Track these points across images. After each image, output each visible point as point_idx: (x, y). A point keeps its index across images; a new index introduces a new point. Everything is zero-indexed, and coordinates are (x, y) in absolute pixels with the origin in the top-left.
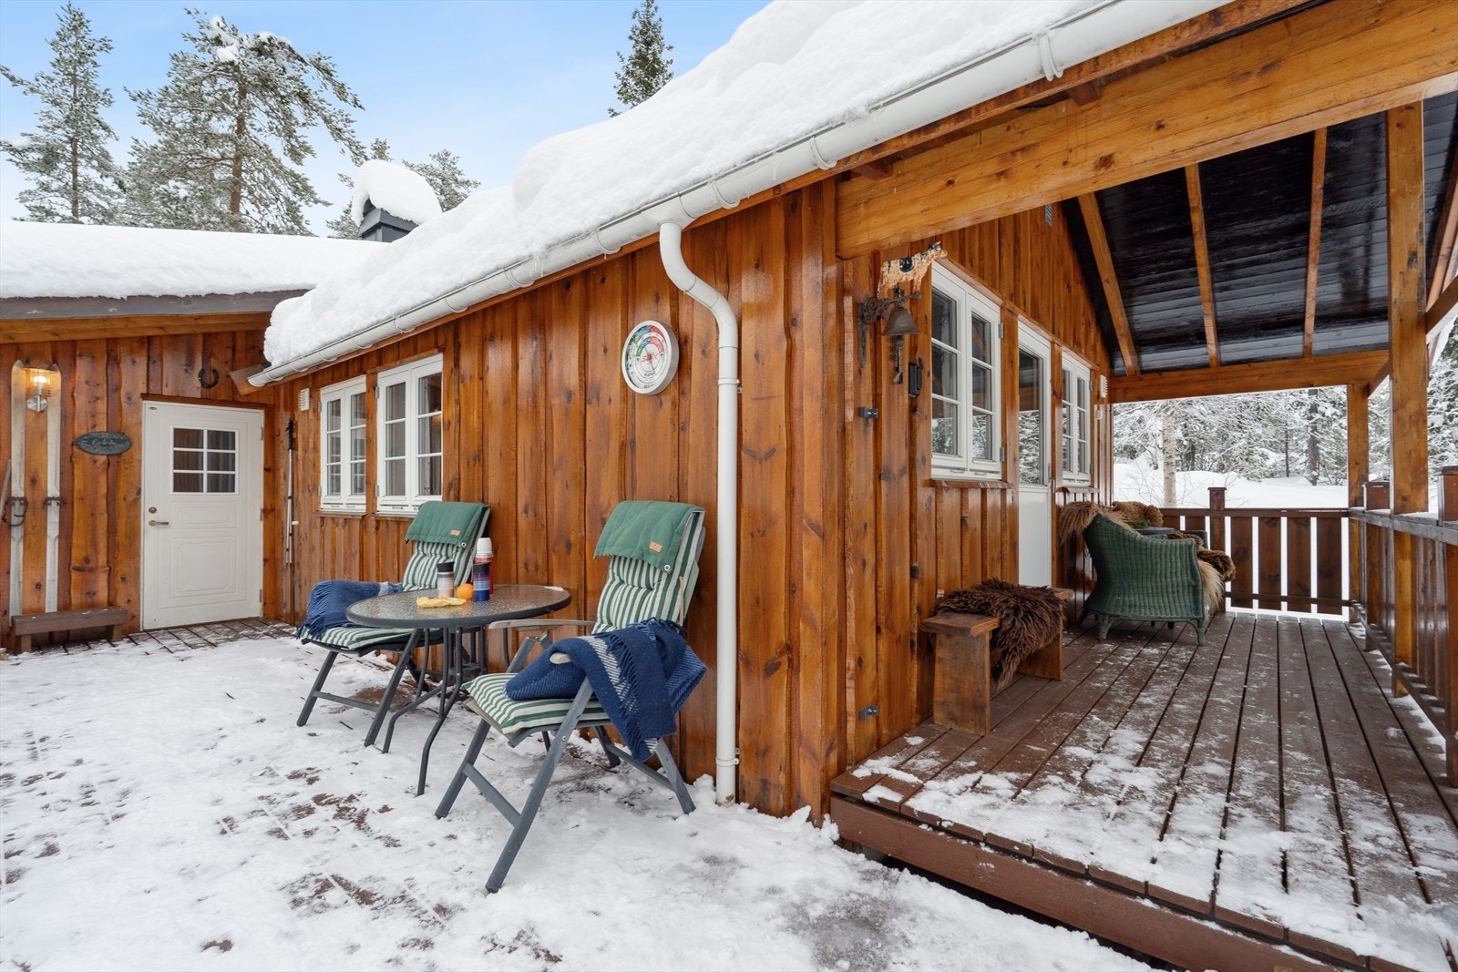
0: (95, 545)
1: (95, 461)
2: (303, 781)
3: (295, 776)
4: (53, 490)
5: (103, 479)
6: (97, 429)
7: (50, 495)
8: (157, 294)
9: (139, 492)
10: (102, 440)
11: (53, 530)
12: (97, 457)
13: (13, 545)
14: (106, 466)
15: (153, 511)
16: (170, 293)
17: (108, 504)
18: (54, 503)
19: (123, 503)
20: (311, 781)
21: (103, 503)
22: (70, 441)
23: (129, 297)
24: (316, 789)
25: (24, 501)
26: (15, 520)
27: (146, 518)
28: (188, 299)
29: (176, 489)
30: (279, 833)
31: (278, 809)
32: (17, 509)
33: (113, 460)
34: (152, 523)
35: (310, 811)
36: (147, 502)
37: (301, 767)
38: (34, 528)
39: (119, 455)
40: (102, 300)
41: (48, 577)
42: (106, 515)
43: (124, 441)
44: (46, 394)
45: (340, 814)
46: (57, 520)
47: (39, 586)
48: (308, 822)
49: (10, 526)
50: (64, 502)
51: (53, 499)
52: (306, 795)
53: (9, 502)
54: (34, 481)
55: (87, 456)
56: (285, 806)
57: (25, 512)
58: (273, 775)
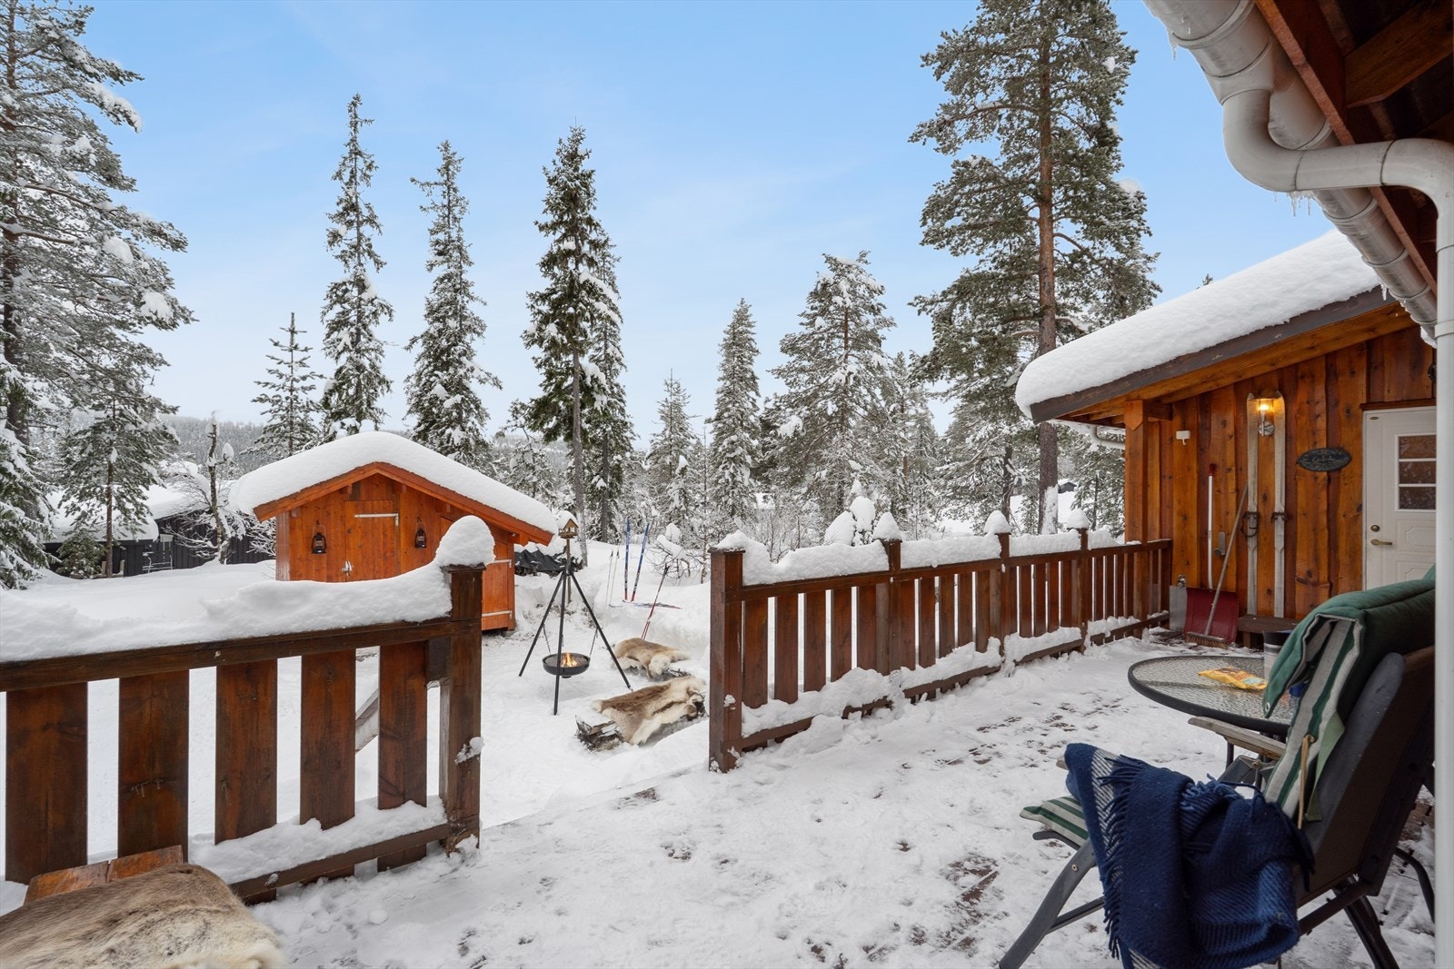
0: (1316, 559)
1: (1316, 478)
4: (1279, 506)
5: (1324, 494)
6: (1318, 446)
7: (1276, 510)
8: (1318, 306)
9: (1360, 508)
10: (1320, 457)
11: (1279, 543)
12: (1318, 474)
13: (1250, 553)
14: (1326, 482)
15: (1377, 529)
16: (1331, 300)
17: (1328, 520)
18: (1280, 518)
19: (1342, 519)
21: (1324, 519)
22: (1294, 459)
23: (1291, 319)
25: (1258, 516)
26: (1250, 532)
27: (1369, 537)
28: (1353, 300)
29: (1402, 507)
32: (1252, 523)
33: (1334, 475)
34: (1375, 542)
36: (1369, 520)
38: (1265, 539)
39: (1339, 470)
40: (1270, 329)
41: (1276, 585)
42: (1326, 531)
43: (1342, 457)
44: (1270, 418)
46: (1283, 534)
47: (1270, 592)
49: (1246, 537)
50: (1289, 516)
51: (1279, 514)
53: (1245, 515)
54: (1265, 497)
55: (1309, 473)
57: (1258, 525)
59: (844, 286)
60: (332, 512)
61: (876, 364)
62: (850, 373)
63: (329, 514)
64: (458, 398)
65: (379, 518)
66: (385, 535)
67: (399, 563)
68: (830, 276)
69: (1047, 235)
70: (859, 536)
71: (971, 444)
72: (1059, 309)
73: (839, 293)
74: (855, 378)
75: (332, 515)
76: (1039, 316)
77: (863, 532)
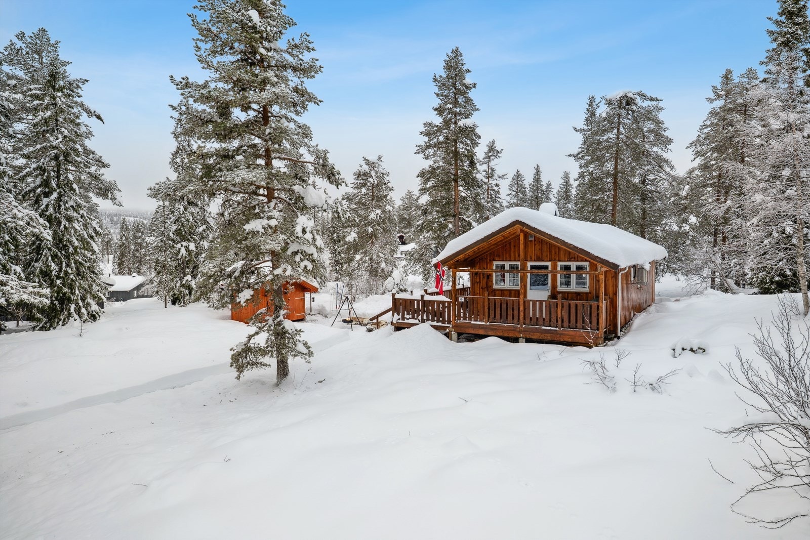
59: (373, 173)
61: (388, 210)
62: (378, 214)
64: (204, 227)
68: (366, 168)
69: (457, 192)
70: (396, 286)
71: (423, 240)
72: (460, 214)
73: (371, 177)
74: (379, 216)
76: (454, 216)
77: (397, 284)
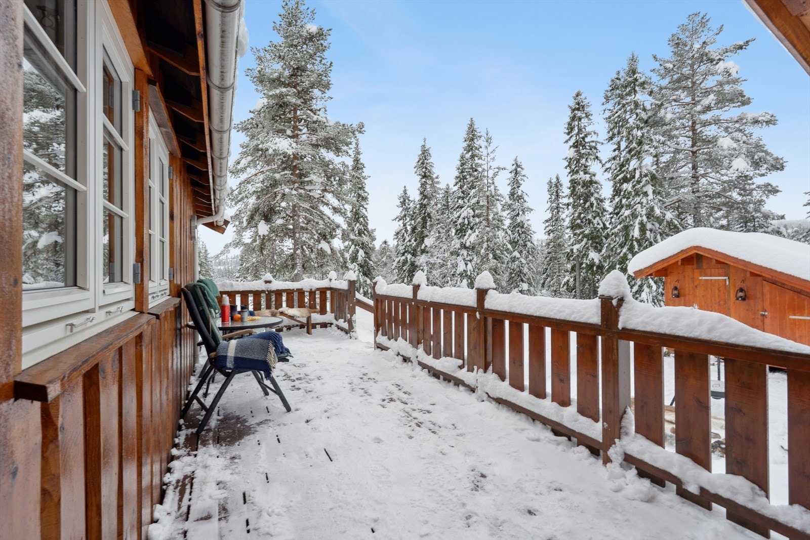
2: (297, 387)
3: (299, 389)
20: (294, 386)
24: (293, 384)
30: (306, 375)
31: (305, 380)
35: (297, 379)
37: (296, 391)
45: (290, 377)
48: (298, 376)
52: (297, 383)
56: (303, 381)
58: (306, 390)
60: (686, 276)
63: (684, 277)
65: (715, 280)
66: (719, 291)
67: (729, 309)
75: (686, 277)
